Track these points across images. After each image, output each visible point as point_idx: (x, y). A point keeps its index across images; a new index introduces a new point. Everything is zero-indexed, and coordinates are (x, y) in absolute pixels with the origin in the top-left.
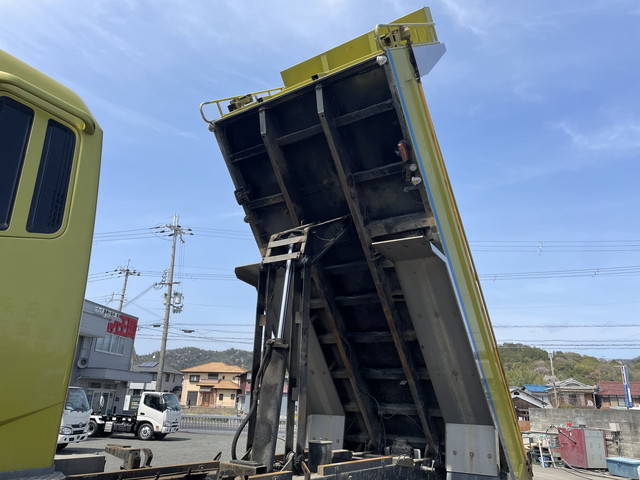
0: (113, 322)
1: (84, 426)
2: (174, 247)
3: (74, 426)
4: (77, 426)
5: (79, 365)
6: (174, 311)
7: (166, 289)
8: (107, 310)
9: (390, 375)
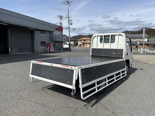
2: (68, 8)
5: (51, 38)
7: (68, 19)
8: (55, 25)
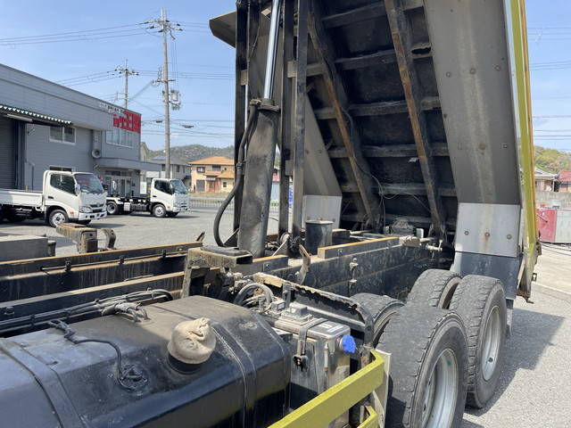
0: (118, 117)
1: (101, 205)
2: (166, 44)
3: (92, 206)
4: (96, 206)
5: (94, 155)
6: (174, 108)
9: (397, 152)
